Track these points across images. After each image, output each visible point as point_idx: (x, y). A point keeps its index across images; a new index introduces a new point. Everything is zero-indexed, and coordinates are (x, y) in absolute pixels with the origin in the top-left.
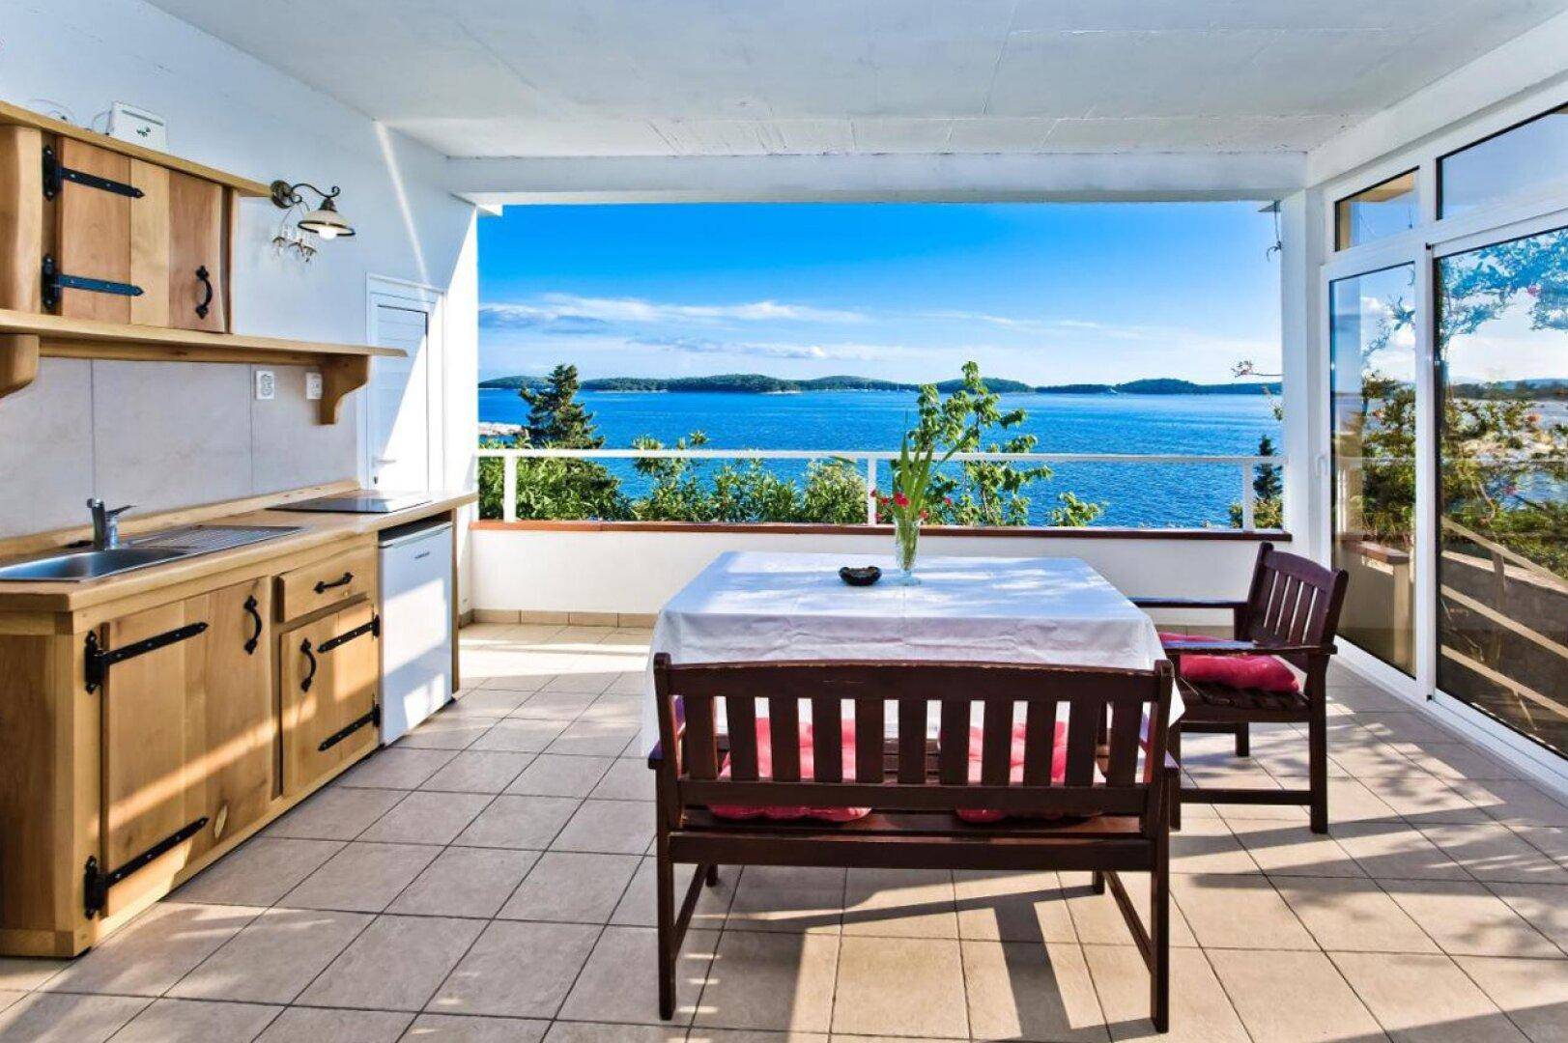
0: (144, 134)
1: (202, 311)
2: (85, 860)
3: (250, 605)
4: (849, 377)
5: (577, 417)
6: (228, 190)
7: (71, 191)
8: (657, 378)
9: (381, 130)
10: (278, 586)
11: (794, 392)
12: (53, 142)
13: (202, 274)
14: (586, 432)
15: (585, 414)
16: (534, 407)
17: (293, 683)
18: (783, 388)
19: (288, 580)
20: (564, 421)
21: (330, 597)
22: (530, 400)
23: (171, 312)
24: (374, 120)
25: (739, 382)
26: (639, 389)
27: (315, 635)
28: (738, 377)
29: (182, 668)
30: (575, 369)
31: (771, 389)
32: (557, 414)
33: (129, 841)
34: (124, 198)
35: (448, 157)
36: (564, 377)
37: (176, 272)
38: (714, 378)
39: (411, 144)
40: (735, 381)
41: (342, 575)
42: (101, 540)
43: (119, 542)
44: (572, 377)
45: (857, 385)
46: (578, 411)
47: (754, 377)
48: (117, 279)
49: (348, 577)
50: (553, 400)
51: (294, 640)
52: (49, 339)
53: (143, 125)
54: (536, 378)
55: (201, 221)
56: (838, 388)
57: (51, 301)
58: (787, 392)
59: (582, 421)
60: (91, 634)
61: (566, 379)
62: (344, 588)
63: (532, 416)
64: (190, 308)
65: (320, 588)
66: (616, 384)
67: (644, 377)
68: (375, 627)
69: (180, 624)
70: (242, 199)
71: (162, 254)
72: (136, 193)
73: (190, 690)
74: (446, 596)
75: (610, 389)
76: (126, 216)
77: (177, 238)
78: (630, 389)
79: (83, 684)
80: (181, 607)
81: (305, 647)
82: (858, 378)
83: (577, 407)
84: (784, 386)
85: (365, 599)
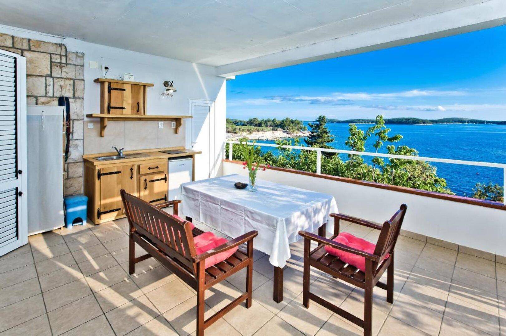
0: (129, 78)
1: (138, 111)
2: (98, 209)
3: (131, 169)
4: (457, 118)
5: (325, 132)
6: (145, 86)
7: (112, 91)
8: (371, 119)
9: (194, 65)
10: (139, 167)
11: (429, 124)
12: (110, 83)
13: (138, 104)
14: (328, 136)
15: (328, 130)
16: (312, 129)
17: (142, 187)
18: (424, 123)
19: (141, 166)
20: (321, 133)
21: (152, 171)
22: (311, 126)
23: (131, 112)
24: (192, 62)
25: (404, 120)
26: (365, 123)
27: (149, 178)
28: (404, 118)
29: (116, 180)
30: (325, 117)
31: (418, 123)
32: (319, 131)
33: (105, 208)
34: (122, 91)
35: (216, 67)
36: (321, 120)
37: (132, 104)
38: (394, 119)
39: (203, 66)
40: (402, 120)
41: (156, 166)
42: (119, 155)
43: (123, 155)
44: (323, 119)
45: (462, 121)
46: (326, 130)
47: (411, 119)
48: (121, 106)
49: (157, 167)
50: (318, 127)
51: (143, 178)
52: (108, 118)
53: (129, 76)
54: (331, 119)
55: (138, 93)
56: (451, 123)
57: (109, 112)
58: (425, 124)
59: (327, 133)
60: (99, 170)
61: (322, 120)
62: (156, 169)
63: (312, 131)
64: (136, 110)
65: (149, 169)
66: (357, 121)
67: (366, 119)
68: (165, 179)
69: (116, 171)
70: (148, 88)
71: (130, 101)
72: (125, 90)
73: (118, 184)
74: (190, 175)
75: (355, 123)
76: (123, 94)
77: (133, 97)
78: (362, 123)
79: (97, 178)
80: (116, 168)
81: (145, 180)
82: (462, 118)
83: (326, 129)
84: (424, 122)
85: (164, 173)
